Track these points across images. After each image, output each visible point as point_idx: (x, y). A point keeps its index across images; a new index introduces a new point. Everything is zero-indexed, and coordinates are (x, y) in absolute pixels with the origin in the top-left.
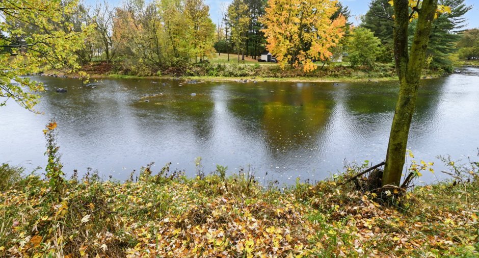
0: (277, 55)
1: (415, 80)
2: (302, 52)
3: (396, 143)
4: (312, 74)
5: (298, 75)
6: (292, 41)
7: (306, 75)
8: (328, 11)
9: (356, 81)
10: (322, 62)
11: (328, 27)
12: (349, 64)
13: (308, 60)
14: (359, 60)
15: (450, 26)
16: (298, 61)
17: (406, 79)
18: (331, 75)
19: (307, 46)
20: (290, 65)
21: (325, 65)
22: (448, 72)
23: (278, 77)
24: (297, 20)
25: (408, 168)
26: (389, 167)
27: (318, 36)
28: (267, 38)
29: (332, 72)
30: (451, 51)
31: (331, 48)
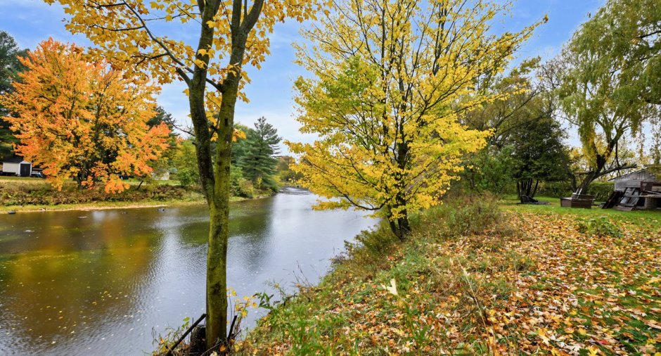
0: (45, 165)
1: (223, 204)
2: (100, 164)
3: (214, 284)
4: (122, 197)
5: (94, 200)
6: (80, 146)
7: (110, 198)
8: (142, 113)
9: (190, 204)
10: (139, 180)
11: (144, 134)
12: (178, 183)
13: (112, 175)
14: (190, 178)
15: (271, 152)
16: (93, 176)
17: (215, 203)
18: (153, 198)
19: (110, 156)
20: (76, 182)
21: (144, 184)
22: (275, 191)
23: (47, 203)
24: (90, 115)
25: (233, 310)
26: (211, 319)
27: (128, 143)
28: (18, 132)
29: (155, 193)
30: (275, 173)
31: (151, 162)
